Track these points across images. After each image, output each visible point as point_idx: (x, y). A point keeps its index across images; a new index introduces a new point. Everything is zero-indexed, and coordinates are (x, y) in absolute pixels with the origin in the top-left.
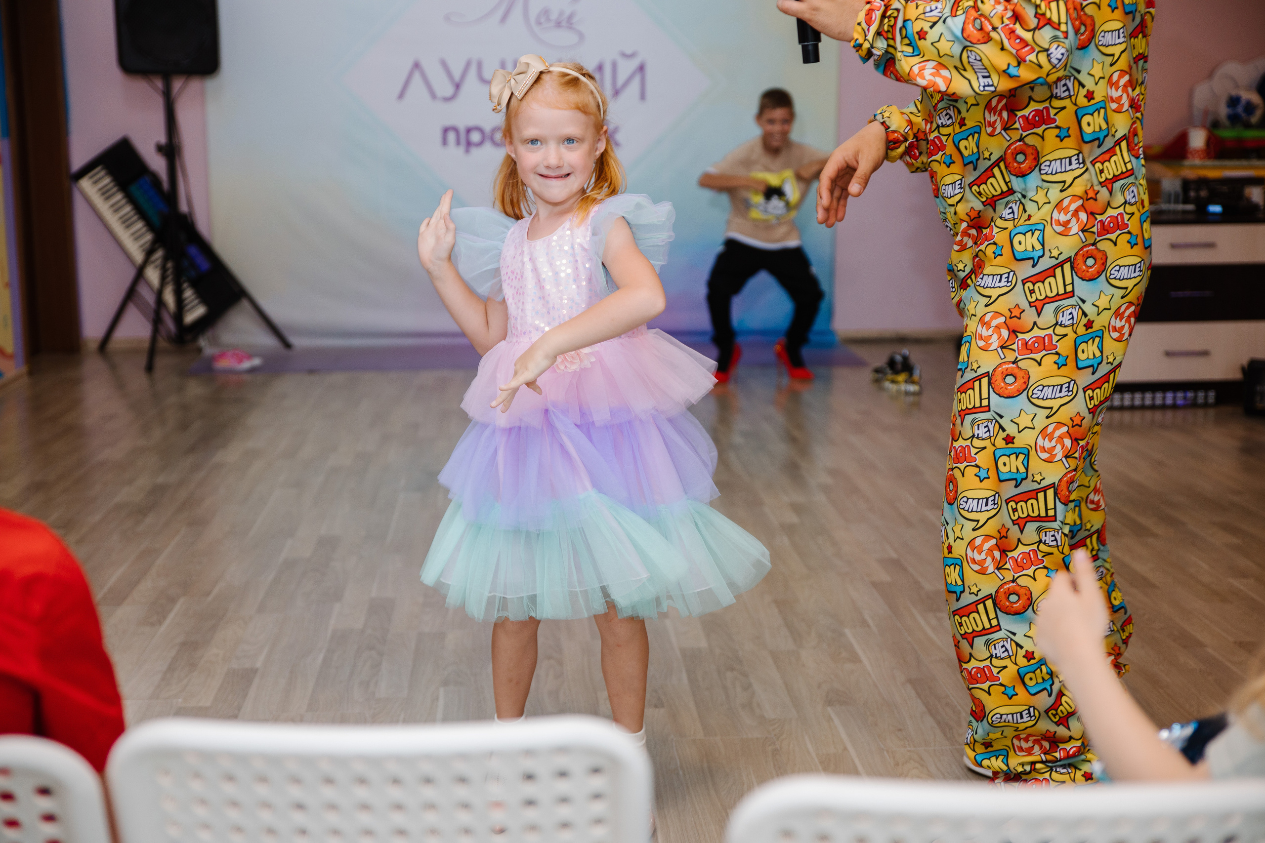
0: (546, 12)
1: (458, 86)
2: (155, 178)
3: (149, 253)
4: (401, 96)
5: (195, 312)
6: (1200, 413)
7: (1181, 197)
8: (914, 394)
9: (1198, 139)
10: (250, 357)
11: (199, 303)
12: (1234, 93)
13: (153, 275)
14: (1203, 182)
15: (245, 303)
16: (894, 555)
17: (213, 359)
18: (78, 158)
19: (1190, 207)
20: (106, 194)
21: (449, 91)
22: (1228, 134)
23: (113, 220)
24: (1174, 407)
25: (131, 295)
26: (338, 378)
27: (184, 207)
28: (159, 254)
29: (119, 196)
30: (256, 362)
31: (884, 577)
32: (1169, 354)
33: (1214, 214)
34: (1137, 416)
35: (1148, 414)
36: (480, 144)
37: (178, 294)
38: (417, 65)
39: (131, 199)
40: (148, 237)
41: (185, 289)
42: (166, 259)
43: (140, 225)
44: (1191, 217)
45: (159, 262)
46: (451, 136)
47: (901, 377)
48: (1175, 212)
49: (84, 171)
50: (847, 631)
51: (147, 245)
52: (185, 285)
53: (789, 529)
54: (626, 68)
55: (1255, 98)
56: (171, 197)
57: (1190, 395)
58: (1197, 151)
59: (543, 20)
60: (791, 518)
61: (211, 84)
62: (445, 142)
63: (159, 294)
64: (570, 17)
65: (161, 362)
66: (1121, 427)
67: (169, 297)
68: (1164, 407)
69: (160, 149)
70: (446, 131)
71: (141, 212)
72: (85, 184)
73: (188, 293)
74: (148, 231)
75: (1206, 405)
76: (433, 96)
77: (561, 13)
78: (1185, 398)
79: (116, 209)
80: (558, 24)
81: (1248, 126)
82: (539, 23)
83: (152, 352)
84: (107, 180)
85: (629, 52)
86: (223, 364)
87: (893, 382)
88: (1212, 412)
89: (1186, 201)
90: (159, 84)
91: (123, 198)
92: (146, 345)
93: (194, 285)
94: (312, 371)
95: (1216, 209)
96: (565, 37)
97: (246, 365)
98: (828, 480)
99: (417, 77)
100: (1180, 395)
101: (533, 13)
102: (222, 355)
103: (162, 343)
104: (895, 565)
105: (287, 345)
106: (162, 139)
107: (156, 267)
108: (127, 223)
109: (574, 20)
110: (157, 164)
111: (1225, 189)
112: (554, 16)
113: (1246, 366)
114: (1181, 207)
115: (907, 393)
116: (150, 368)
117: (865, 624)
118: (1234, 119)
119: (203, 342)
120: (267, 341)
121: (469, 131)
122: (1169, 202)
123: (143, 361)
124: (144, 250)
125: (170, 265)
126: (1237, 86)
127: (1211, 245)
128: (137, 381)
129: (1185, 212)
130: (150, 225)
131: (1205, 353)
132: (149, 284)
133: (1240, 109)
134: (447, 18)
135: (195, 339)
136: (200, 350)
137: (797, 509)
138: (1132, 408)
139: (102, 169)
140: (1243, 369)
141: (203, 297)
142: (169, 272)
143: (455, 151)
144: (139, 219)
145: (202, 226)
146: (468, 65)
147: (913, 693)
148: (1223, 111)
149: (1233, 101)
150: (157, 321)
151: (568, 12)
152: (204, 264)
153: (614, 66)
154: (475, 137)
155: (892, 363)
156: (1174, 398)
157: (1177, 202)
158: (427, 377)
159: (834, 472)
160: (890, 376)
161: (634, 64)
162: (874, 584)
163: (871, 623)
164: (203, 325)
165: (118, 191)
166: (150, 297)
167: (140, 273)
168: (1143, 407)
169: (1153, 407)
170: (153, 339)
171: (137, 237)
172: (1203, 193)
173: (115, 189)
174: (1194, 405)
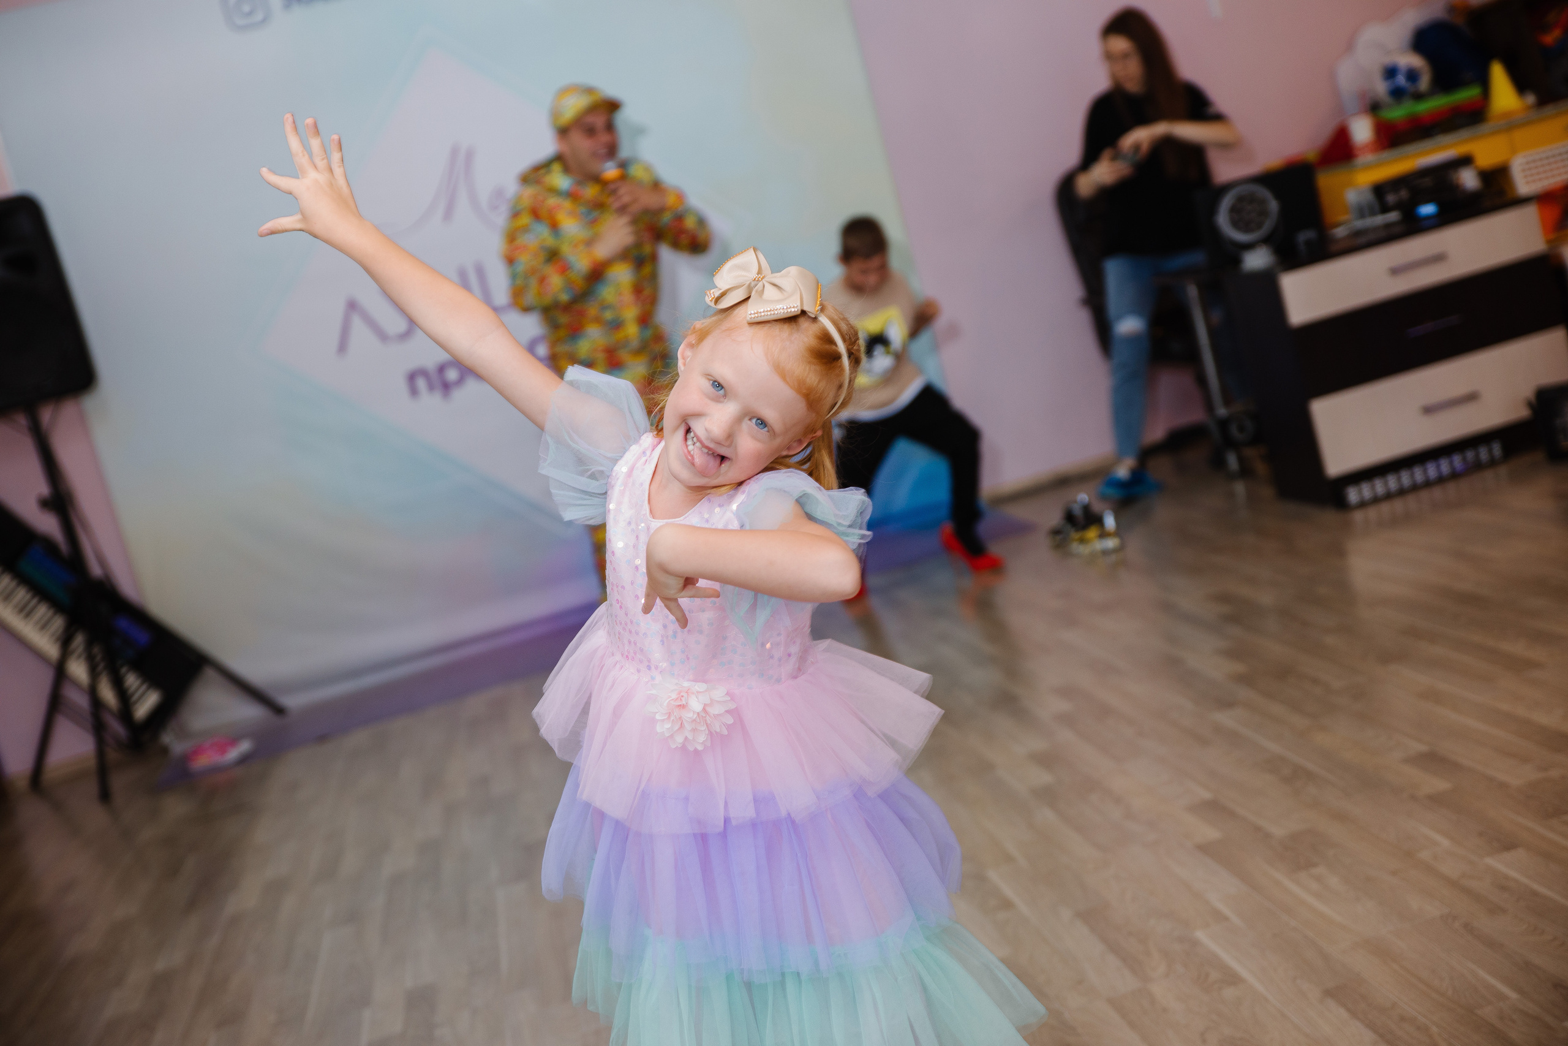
2: (47, 543)
3: (65, 642)
4: (343, 346)
5: (147, 703)
6: (1488, 475)
7: (1377, 207)
8: (1116, 551)
9: (1362, 131)
10: (233, 741)
11: (148, 688)
12: (1388, 60)
13: (78, 670)
15: (209, 673)
16: (1207, 795)
17: (186, 758)
19: (1393, 216)
21: (402, 325)
22: (1397, 113)
24: (1455, 476)
25: (55, 704)
26: (359, 738)
27: (96, 570)
28: (79, 641)
30: (245, 746)
31: (1210, 833)
32: (1428, 410)
33: (1428, 217)
35: (1424, 495)
36: (460, 381)
37: (118, 685)
38: (352, 306)
39: (23, 579)
40: (59, 622)
41: (125, 677)
42: (89, 644)
43: (43, 610)
45: (81, 649)
46: (421, 383)
47: (1092, 533)
48: (1375, 229)
50: (1200, 935)
51: (60, 632)
52: (124, 670)
53: (1047, 795)
55: (1415, 61)
56: (75, 561)
57: (1470, 455)
58: (1367, 146)
59: (498, 203)
60: (1042, 777)
61: (90, 403)
62: (414, 391)
63: (93, 692)
65: (119, 782)
66: (1394, 522)
67: (108, 694)
68: (1441, 480)
69: (45, 503)
70: (412, 377)
71: (41, 593)
73: (132, 680)
74: (55, 613)
75: (1493, 463)
76: (383, 336)
78: (1464, 459)
81: (1419, 97)
82: (493, 208)
83: (103, 771)
86: (202, 762)
87: (1082, 541)
88: (1503, 470)
89: (1385, 209)
90: (22, 420)
92: (92, 763)
93: (138, 666)
94: (322, 738)
95: (1428, 209)
97: (233, 754)
98: (1061, 705)
99: (357, 323)
100: (1457, 458)
101: (483, 197)
102: (197, 751)
103: (112, 755)
104: (1213, 809)
105: (279, 710)
106: (43, 488)
107: (79, 657)
108: (25, 612)
110: (47, 524)
113: (1533, 399)
114: (1380, 220)
115: (1105, 553)
116: (105, 795)
117: (1219, 917)
118: (1397, 94)
119: (167, 738)
120: (248, 712)
121: (441, 369)
122: (1363, 216)
123: (91, 787)
124: (57, 640)
125: (96, 650)
126: (1389, 52)
127: (1439, 258)
128: (95, 817)
129: (1388, 226)
130: (57, 606)
131: (1471, 397)
132: (76, 684)
133: (1401, 80)
135: (155, 737)
136: (165, 751)
137: (1045, 760)
138: (1402, 492)
140: (1530, 405)
141: (152, 679)
142: (98, 659)
143: (430, 400)
145: (127, 588)
147: (1343, 1013)
148: (1381, 88)
149: (1390, 72)
150: (98, 728)
152: (142, 637)
154: (452, 375)
155: (1070, 517)
156: (1451, 464)
157: (1373, 213)
158: (476, 704)
159: (1067, 692)
160: (1075, 535)
162: (1205, 849)
163: (1226, 911)
164: (163, 715)
165: (39, 602)
166: (79, 699)
167: (60, 672)
168: (1415, 488)
169: (1428, 484)
170: (101, 753)
171: (43, 627)
172: (1404, 194)
173: (35, 601)
174: (1478, 467)
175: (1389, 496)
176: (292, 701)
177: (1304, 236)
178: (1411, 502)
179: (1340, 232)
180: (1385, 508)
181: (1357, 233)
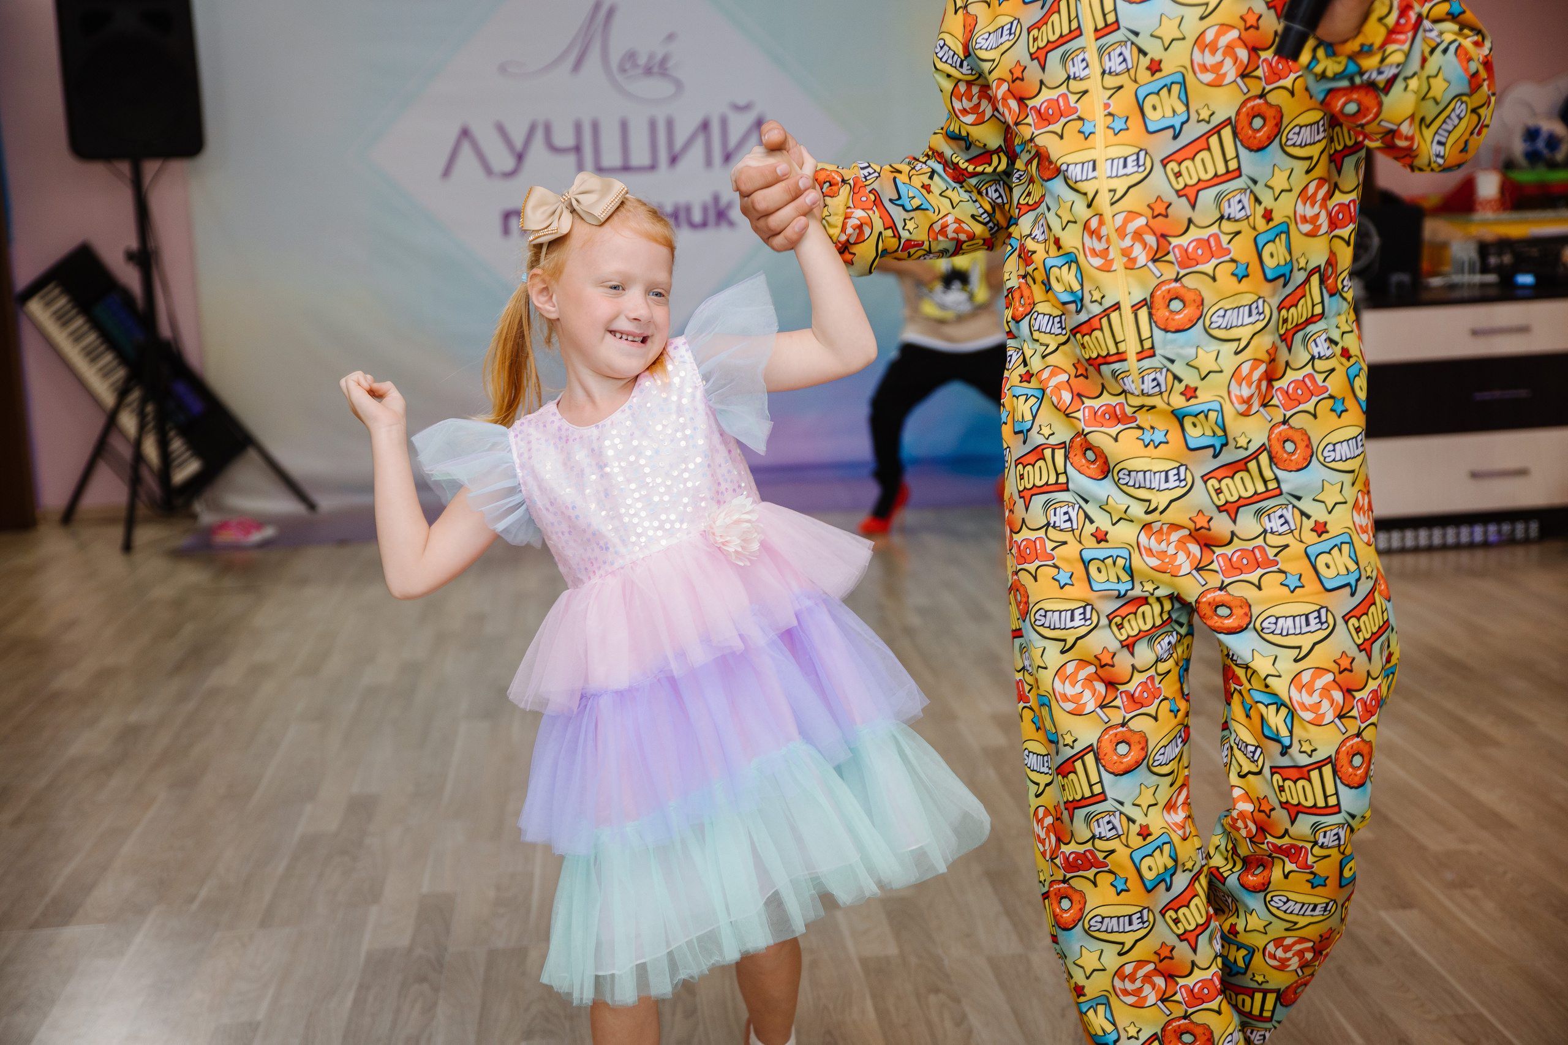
0: (631, 56)
1: (520, 157)
2: (125, 294)
3: (122, 393)
4: (447, 172)
5: (187, 469)
6: (1520, 552)
7: (1478, 266)
9: (1488, 186)
10: (260, 527)
11: (192, 456)
12: (1531, 123)
13: (128, 422)
14: (1504, 244)
15: (252, 454)
17: (212, 530)
18: (25, 272)
19: (1491, 278)
20: (62, 319)
21: (509, 163)
22: (1526, 176)
23: (74, 353)
24: (1486, 545)
25: (100, 450)
27: (165, 331)
28: (135, 395)
29: (79, 322)
30: (269, 532)
32: (1475, 475)
33: (1524, 287)
34: (1437, 559)
35: (1452, 557)
37: (163, 445)
38: (465, 133)
39: (95, 324)
40: (121, 373)
41: (171, 439)
42: (143, 402)
43: (108, 358)
44: (1492, 292)
45: (135, 405)
48: (1471, 286)
49: (34, 289)
51: (120, 383)
52: (172, 434)
54: (739, 125)
55: (1558, 128)
56: (147, 318)
57: (1506, 528)
58: (1489, 202)
59: (628, 66)
61: (194, 168)
62: (505, 229)
63: (137, 445)
64: (664, 61)
65: (143, 537)
66: (1416, 576)
67: (150, 450)
68: (1471, 546)
69: (131, 256)
70: (507, 216)
71: (109, 341)
72: (35, 307)
73: (177, 445)
74: (119, 364)
75: (1527, 541)
76: (488, 170)
77: (651, 57)
78: (1499, 532)
79: (77, 338)
80: (648, 71)
81: (1553, 165)
82: (623, 70)
83: (131, 523)
84: (62, 301)
85: (742, 102)
86: (226, 537)
88: (1535, 550)
89: (1485, 269)
91: (86, 322)
92: (123, 514)
93: (185, 432)
94: (342, 542)
95: (1526, 279)
96: (657, 87)
97: (256, 537)
99: (466, 149)
100: (1492, 528)
101: (615, 59)
102: (224, 526)
103: (142, 510)
105: (311, 506)
106: (133, 244)
107: (132, 412)
108: (91, 355)
109: (670, 64)
110: (130, 277)
111: (1534, 252)
112: (642, 60)
114: (1478, 278)
116: (128, 546)
118: (1533, 157)
119: (199, 507)
120: (284, 505)
122: (1462, 272)
123: (119, 535)
124: (116, 389)
125: (150, 408)
126: (1534, 114)
127: (1524, 330)
128: (113, 565)
129: (1484, 286)
130: (123, 357)
131: (1522, 472)
132: (123, 433)
133: (1540, 144)
134: (503, 69)
135: (188, 504)
136: (194, 517)
138: (1430, 549)
139: (56, 287)
141: (197, 448)
142: (150, 418)
144: (107, 349)
145: (192, 355)
146: (532, 129)
148: (1518, 147)
149: (1532, 134)
150: (135, 482)
151: (659, 56)
152: (197, 406)
153: (724, 123)
156: (1486, 533)
157: (1472, 271)
161: (749, 118)
164: (198, 485)
165: (78, 314)
166: (125, 451)
167: (112, 421)
168: (1444, 547)
169: (1458, 547)
170: (132, 507)
171: (105, 374)
172: (1507, 259)
173: (74, 312)
174: (1511, 541)
175: (1416, 550)
176: (326, 503)
177: (1399, 278)
178: (1437, 561)
179: (1436, 282)
180: (1410, 560)
181: (1452, 287)
